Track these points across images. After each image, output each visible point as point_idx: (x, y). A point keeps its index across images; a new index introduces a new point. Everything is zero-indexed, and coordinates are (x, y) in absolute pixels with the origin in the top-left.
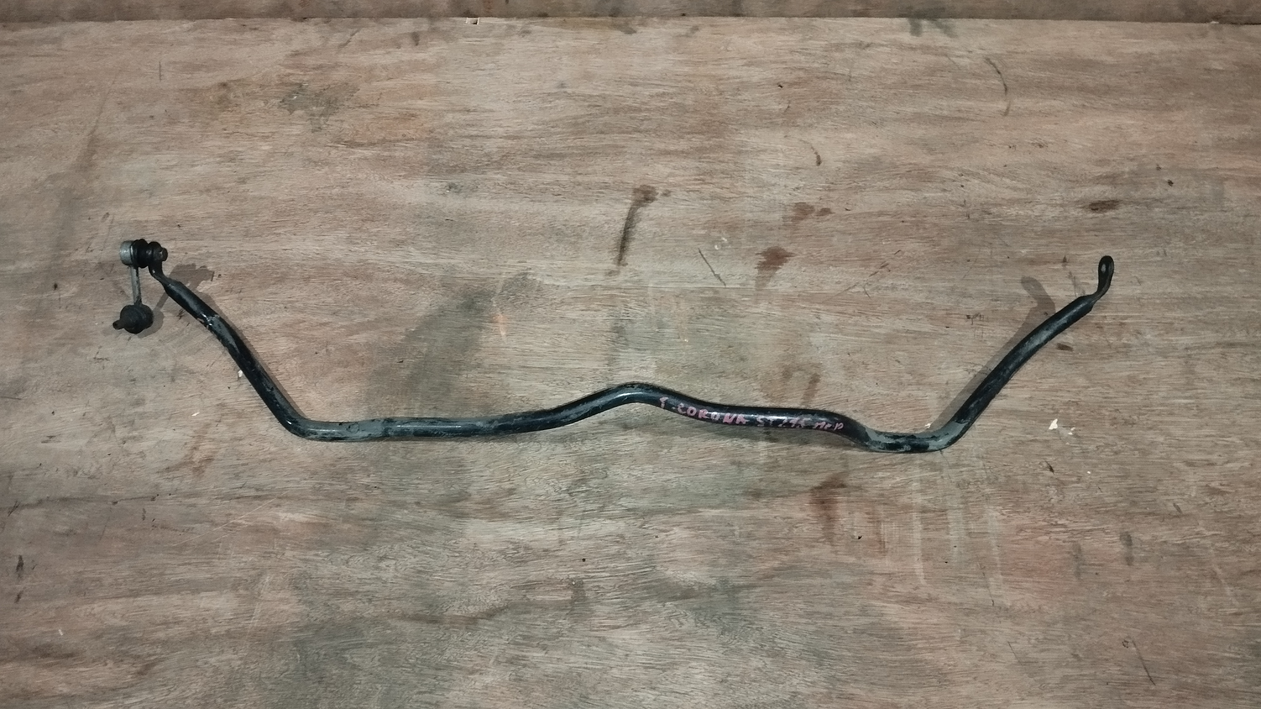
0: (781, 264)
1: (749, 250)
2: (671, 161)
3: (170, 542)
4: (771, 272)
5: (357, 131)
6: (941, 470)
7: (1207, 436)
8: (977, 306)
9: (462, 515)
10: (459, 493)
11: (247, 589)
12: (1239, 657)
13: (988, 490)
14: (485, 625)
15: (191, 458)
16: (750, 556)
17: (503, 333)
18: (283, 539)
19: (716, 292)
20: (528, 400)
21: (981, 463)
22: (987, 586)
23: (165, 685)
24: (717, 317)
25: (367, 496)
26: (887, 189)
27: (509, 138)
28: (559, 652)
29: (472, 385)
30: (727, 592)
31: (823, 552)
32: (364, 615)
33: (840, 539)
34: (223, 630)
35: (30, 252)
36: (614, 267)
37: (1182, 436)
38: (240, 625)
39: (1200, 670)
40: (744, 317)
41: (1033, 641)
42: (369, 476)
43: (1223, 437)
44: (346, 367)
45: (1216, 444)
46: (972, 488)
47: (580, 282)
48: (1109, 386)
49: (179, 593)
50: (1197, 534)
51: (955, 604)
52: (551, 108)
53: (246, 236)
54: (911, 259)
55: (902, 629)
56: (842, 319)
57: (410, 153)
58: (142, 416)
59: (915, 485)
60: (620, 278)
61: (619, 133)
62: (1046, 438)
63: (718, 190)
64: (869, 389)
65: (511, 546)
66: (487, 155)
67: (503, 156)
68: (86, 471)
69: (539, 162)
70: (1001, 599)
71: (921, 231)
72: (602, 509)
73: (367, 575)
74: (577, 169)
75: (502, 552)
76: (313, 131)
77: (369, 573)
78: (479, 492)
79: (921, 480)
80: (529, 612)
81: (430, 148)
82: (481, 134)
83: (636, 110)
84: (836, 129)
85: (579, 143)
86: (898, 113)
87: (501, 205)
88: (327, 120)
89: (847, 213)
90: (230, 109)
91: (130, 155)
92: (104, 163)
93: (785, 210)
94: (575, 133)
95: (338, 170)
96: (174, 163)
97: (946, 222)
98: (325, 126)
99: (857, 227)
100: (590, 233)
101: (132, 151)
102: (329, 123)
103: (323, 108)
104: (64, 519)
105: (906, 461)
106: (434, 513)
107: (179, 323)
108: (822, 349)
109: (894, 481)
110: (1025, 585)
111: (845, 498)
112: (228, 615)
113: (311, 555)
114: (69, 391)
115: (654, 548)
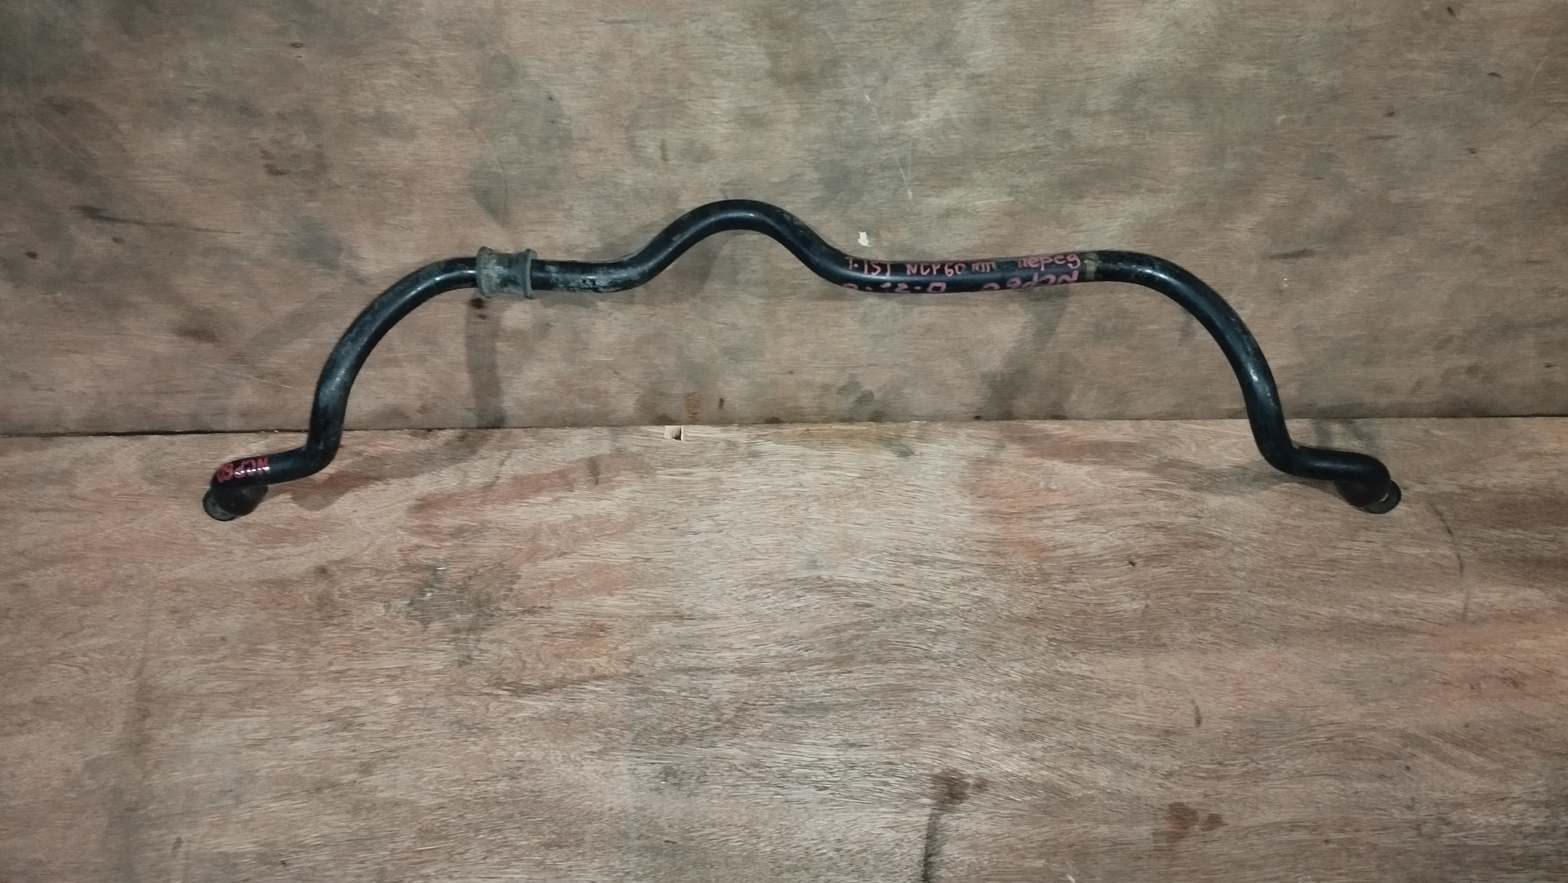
5: (525, 662)
26: (1299, 775)
27: (743, 671)
52: (801, 610)
57: (603, 706)
61: (905, 661)
63: (1056, 778)
66: (715, 708)
67: (739, 709)
69: (790, 722)
71: (1354, 860)
74: (846, 735)
76: (461, 664)
81: (631, 694)
82: (703, 664)
83: (924, 614)
84: (1219, 651)
85: (845, 682)
86: (1307, 618)
87: (743, 810)
88: (479, 641)
89: (1245, 824)
90: (335, 621)
91: (198, 719)
92: (163, 735)
93: (1156, 819)
94: (838, 662)
95: (502, 743)
96: (263, 734)
97: (1388, 841)
98: (476, 653)
99: (1261, 853)
100: (875, 867)
101: (201, 710)
102: (481, 646)
103: (471, 615)
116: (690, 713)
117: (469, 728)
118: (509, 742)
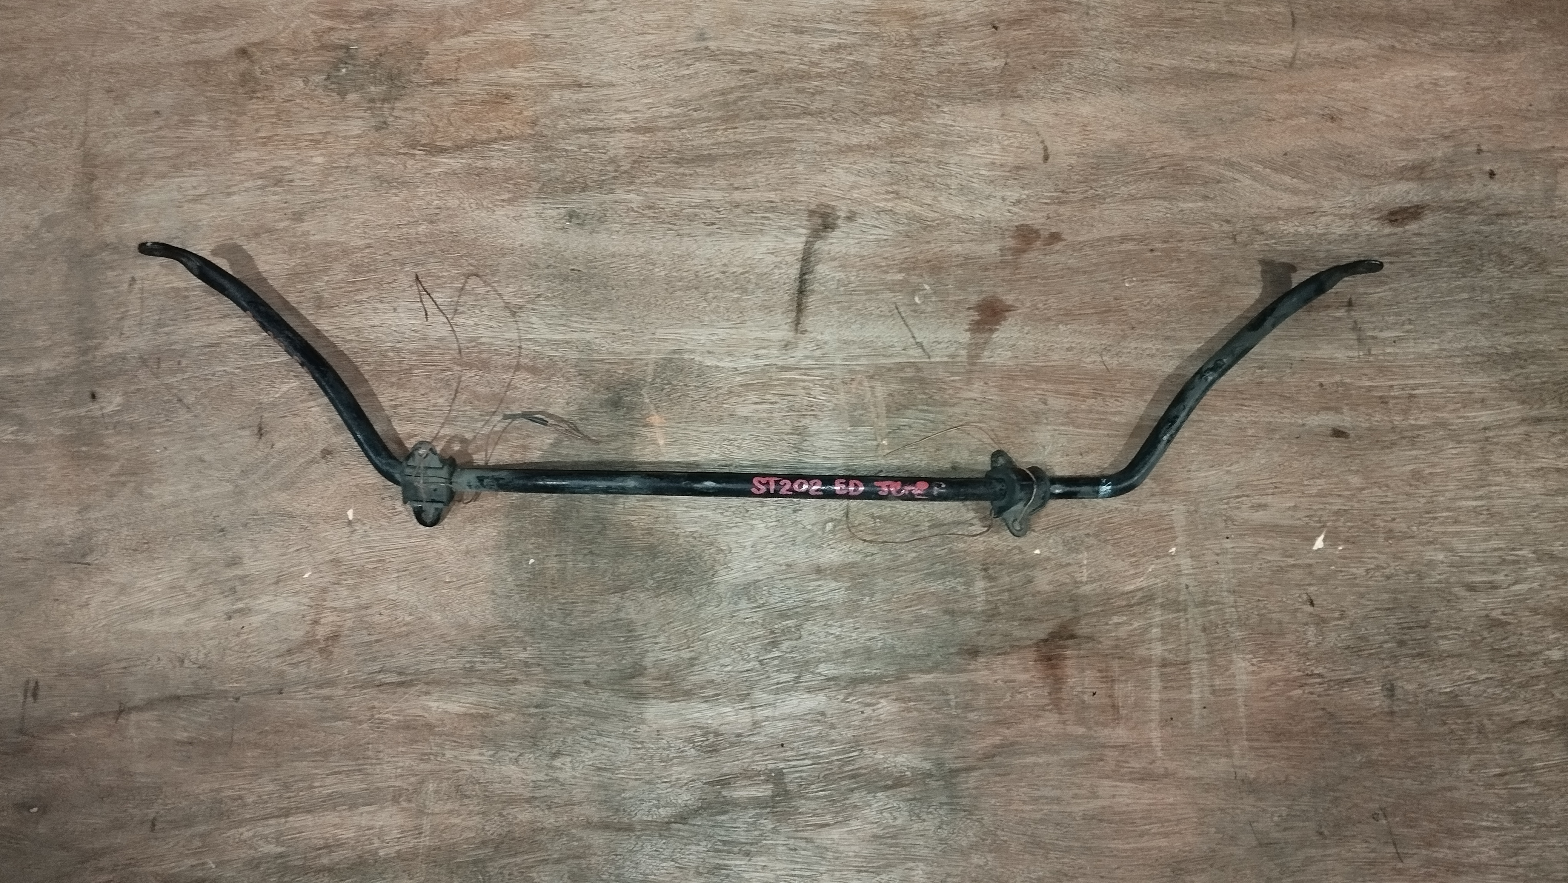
0: (998, 323)
1: (958, 303)
2: (855, 163)
3: (311, 746)
4: (986, 335)
5: (437, 126)
6: (1185, 610)
7: (1495, 550)
9: (640, 696)
10: (633, 667)
11: (410, 801)
12: (1496, 825)
13: (1237, 634)
14: (679, 830)
15: (314, 635)
16: (968, 732)
19: (919, 370)
20: (701, 536)
21: (1232, 598)
22: (1229, 756)
24: (920, 407)
25: (528, 675)
26: (1132, 199)
27: (638, 130)
28: (763, 858)
29: (632, 518)
30: (943, 778)
31: (1049, 723)
32: (545, 825)
33: (1068, 705)
34: (392, 851)
35: (48, 343)
36: (790, 336)
37: (1467, 551)
38: (411, 845)
39: (1453, 843)
40: (954, 405)
41: (1276, 819)
42: (525, 649)
43: (1513, 549)
45: (1504, 560)
46: (1219, 633)
47: (750, 361)
48: (1387, 486)
49: (334, 809)
50: (1469, 678)
51: (1194, 779)
52: (690, 77)
53: (319, 307)
54: (1159, 309)
55: (1135, 811)
56: (1074, 403)
57: (511, 162)
58: (242, 579)
59: (1155, 632)
60: (799, 353)
61: (784, 117)
62: (1308, 561)
63: (917, 209)
65: (698, 732)
66: (613, 161)
67: (635, 162)
68: (193, 657)
69: (681, 170)
70: (1243, 770)
71: (1174, 264)
72: (797, 680)
73: (541, 776)
74: (732, 180)
75: (690, 740)
76: (378, 129)
77: (543, 774)
78: (655, 665)
79: (1163, 625)
80: (725, 812)
81: (536, 151)
82: (601, 125)
83: (804, 76)
84: (1068, 99)
85: (731, 136)
86: (1151, 69)
87: (640, 244)
88: (393, 109)
89: (1081, 239)
90: (259, 95)
91: (140, 180)
92: (110, 194)
93: (1003, 238)
94: (724, 120)
95: (420, 194)
96: (202, 191)
97: (1207, 248)
98: (391, 119)
99: (1094, 261)
100: (756, 284)
101: (143, 173)
102: (396, 113)
103: (384, 87)
104: (183, 723)
105: (1148, 598)
106: (607, 694)
107: (261, 445)
108: (1049, 449)
109: (1130, 628)
110: (1272, 752)
111: (1075, 652)
112: (395, 834)
113: (474, 755)
114: (147, 550)
115: (860, 727)
116: (591, 166)
117: (388, 182)
118: (426, 194)
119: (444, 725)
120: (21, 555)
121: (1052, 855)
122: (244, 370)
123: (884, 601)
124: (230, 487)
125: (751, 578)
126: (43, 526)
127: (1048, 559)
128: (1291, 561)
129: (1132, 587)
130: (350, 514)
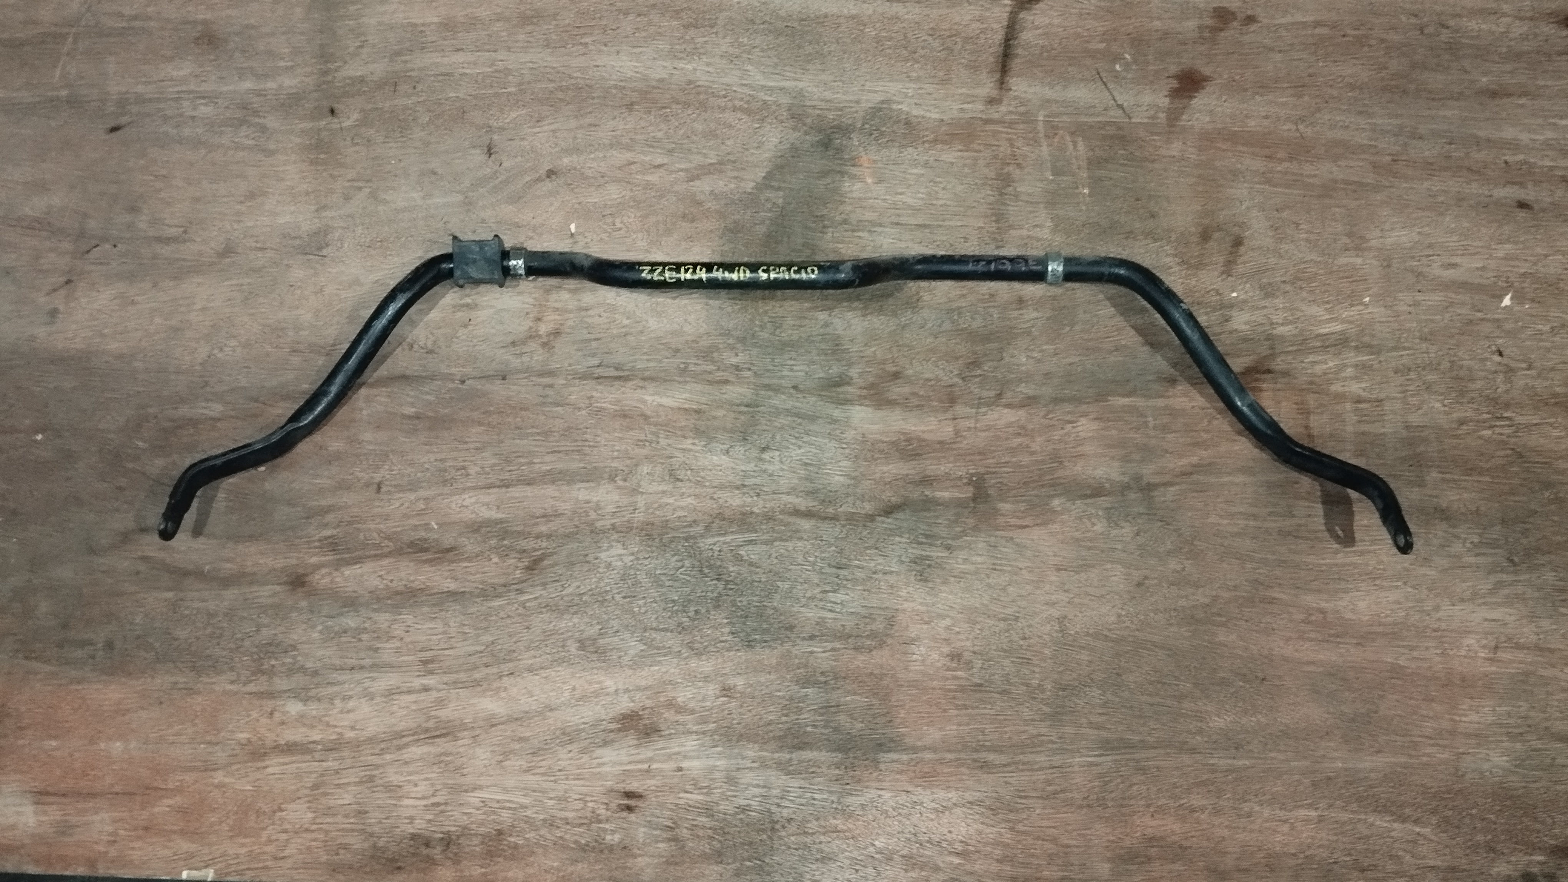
0: (1197, 91)
1: (1157, 72)
3: (533, 427)
4: (1185, 101)
6: (1379, 353)
8: (1429, 150)
9: (845, 402)
10: (840, 377)
11: (625, 480)
13: (1430, 378)
14: (883, 522)
15: (537, 331)
16: (1167, 451)
17: (869, 181)
18: (655, 425)
19: (1119, 129)
21: (1423, 346)
23: (557, 581)
24: (1122, 162)
25: (738, 378)
28: (964, 553)
29: (840, 246)
30: (1140, 491)
32: (755, 510)
34: (608, 523)
35: (290, 64)
36: (995, 93)
38: (625, 519)
40: (1154, 161)
42: (737, 355)
44: (693, 221)
46: (1412, 375)
47: (955, 114)
49: (553, 482)
53: (547, 46)
54: (1352, 87)
56: (1270, 165)
60: (1003, 109)
62: (1497, 317)
64: (1300, 255)
65: (902, 438)
68: (422, 343)
70: (1438, 500)
71: (1366, 49)
72: (999, 396)
73: (750, 467)
75: (893, 444)
77: (753, 465)
78: (860, 375)
79: (1357, 366)
80: (928, 510)
89: (1276, 22)
93: (1201, 18)
97: (1395, 37)
99: (1289, 42)
100: (963, 46)
104: (410, 400)
105: (1341, 342)
106: (814, 399)
107: (490, 163)
108: (1246, 204)
109: (1325, 367)
110: (1464, 484)
111: (1271, 386)
112: (611, 508)
113: (687, 444)
114: (381, 247)
115: (1060, 441)
119: (658, 416)
120: (259, 245)
121: (1248, 566)
122: (475, 97)
123: (1082, 331)
124: (460, 198)
125: (954, 305)
126: (282, 221)
127: (1245, 302)
128: (1479, 315)
129: (1324, 331)
130: (573, 227)
